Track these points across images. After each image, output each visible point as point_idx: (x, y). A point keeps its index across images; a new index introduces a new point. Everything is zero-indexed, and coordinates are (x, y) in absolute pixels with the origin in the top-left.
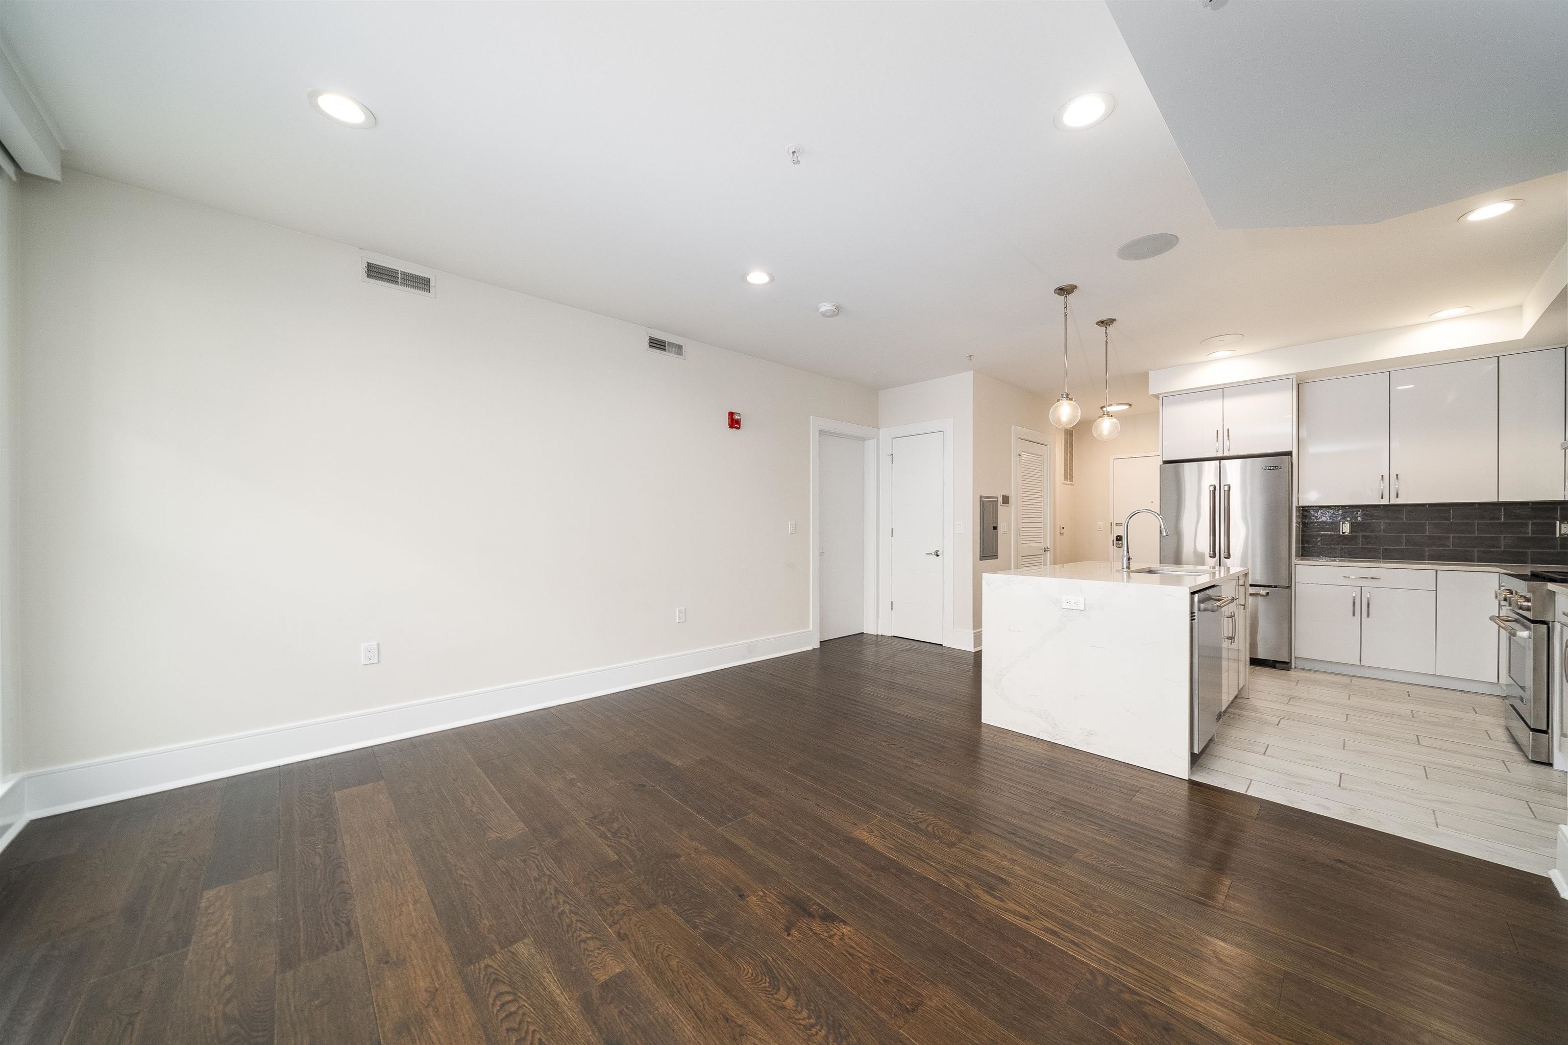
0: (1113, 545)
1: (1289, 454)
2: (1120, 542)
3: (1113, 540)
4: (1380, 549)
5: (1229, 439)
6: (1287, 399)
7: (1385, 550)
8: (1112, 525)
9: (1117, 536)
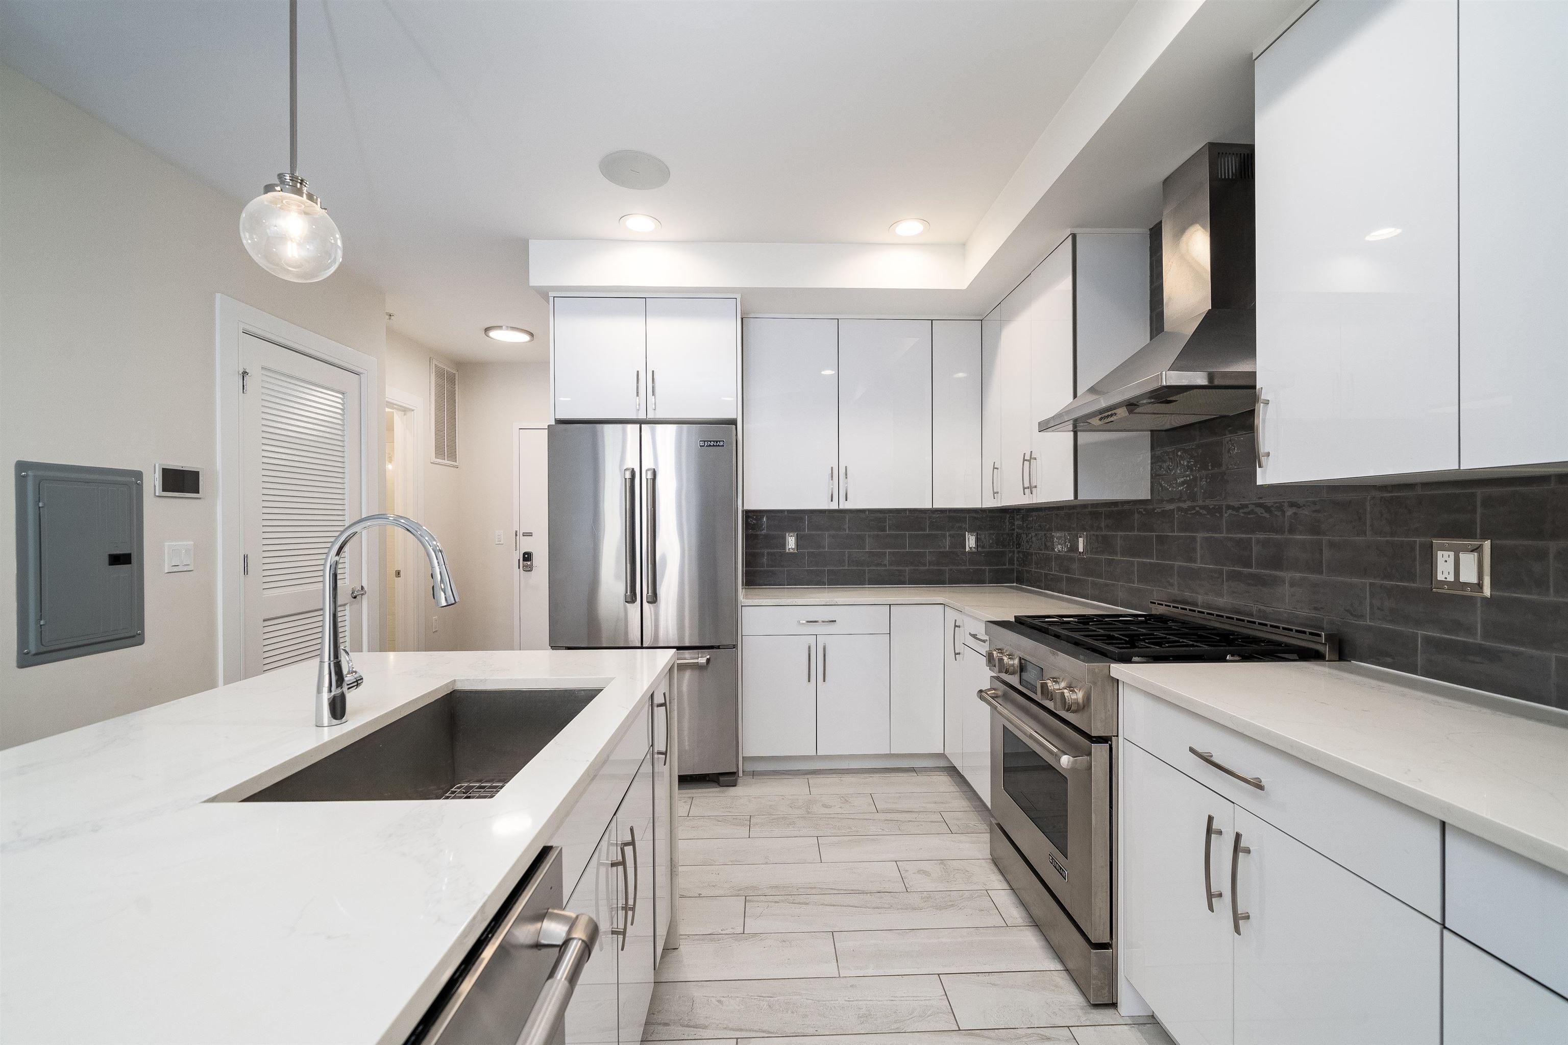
0: (519, 568)
1: (733, 422)
2: (529, 563)
3: (519, 560)
4: (825, 571)
5: (653, 395)
6: (729, 329)
7: (830, 572)
8: (516, 535)
9: (525, 554)
